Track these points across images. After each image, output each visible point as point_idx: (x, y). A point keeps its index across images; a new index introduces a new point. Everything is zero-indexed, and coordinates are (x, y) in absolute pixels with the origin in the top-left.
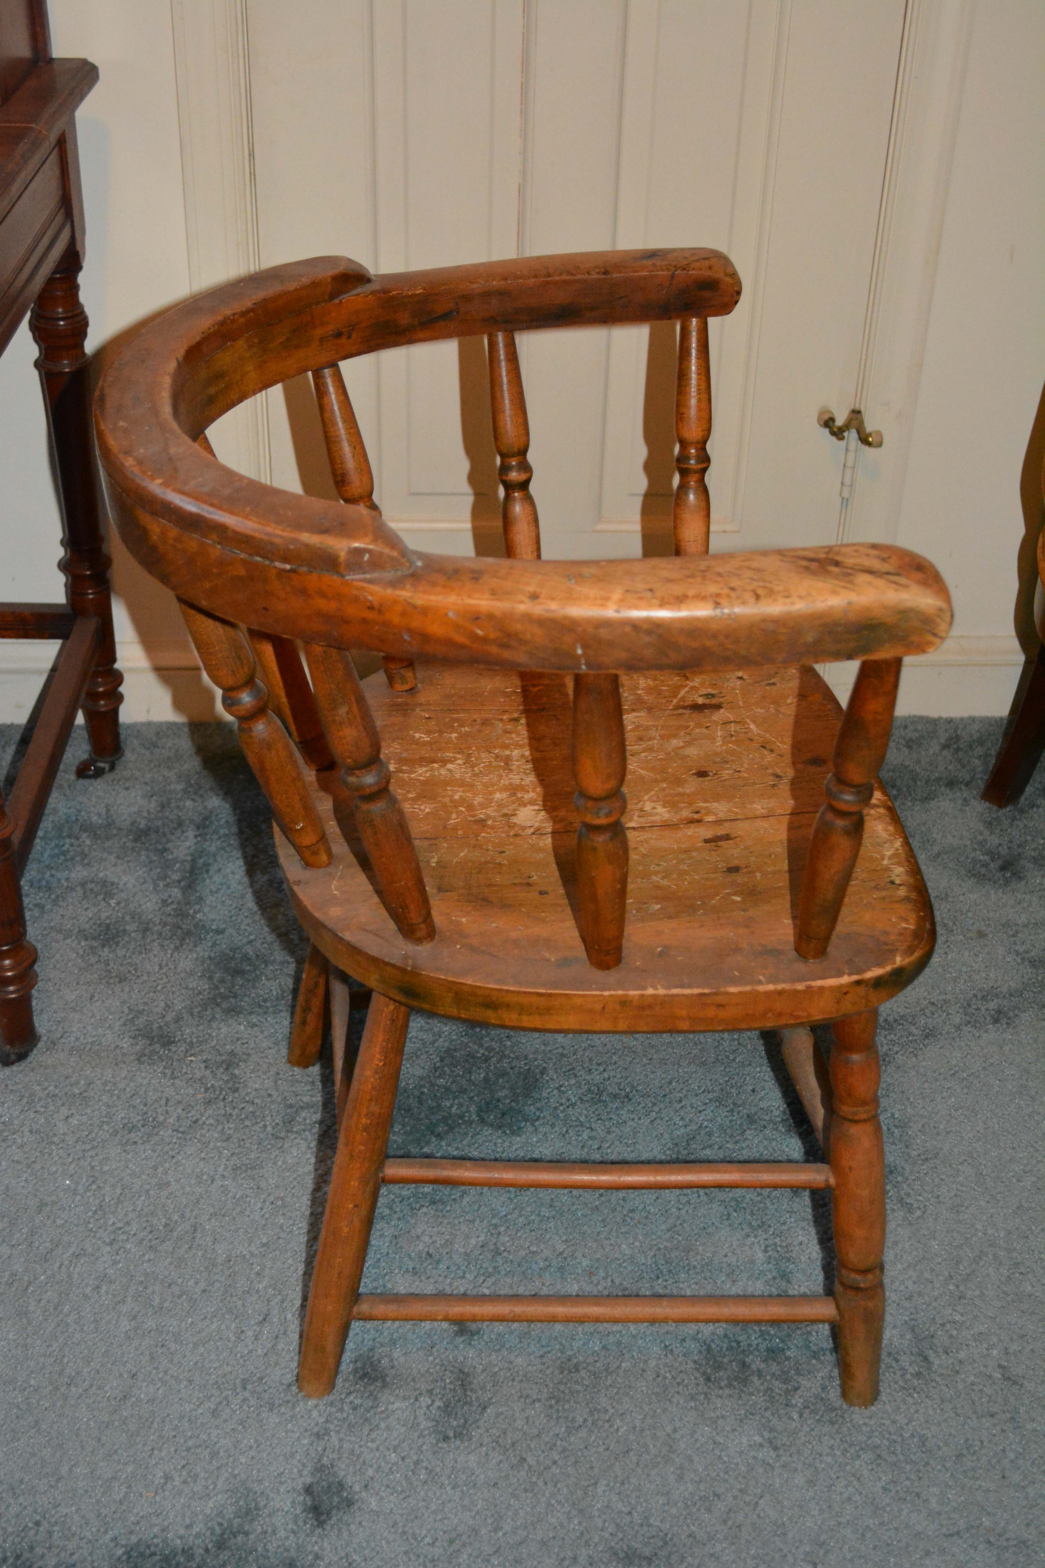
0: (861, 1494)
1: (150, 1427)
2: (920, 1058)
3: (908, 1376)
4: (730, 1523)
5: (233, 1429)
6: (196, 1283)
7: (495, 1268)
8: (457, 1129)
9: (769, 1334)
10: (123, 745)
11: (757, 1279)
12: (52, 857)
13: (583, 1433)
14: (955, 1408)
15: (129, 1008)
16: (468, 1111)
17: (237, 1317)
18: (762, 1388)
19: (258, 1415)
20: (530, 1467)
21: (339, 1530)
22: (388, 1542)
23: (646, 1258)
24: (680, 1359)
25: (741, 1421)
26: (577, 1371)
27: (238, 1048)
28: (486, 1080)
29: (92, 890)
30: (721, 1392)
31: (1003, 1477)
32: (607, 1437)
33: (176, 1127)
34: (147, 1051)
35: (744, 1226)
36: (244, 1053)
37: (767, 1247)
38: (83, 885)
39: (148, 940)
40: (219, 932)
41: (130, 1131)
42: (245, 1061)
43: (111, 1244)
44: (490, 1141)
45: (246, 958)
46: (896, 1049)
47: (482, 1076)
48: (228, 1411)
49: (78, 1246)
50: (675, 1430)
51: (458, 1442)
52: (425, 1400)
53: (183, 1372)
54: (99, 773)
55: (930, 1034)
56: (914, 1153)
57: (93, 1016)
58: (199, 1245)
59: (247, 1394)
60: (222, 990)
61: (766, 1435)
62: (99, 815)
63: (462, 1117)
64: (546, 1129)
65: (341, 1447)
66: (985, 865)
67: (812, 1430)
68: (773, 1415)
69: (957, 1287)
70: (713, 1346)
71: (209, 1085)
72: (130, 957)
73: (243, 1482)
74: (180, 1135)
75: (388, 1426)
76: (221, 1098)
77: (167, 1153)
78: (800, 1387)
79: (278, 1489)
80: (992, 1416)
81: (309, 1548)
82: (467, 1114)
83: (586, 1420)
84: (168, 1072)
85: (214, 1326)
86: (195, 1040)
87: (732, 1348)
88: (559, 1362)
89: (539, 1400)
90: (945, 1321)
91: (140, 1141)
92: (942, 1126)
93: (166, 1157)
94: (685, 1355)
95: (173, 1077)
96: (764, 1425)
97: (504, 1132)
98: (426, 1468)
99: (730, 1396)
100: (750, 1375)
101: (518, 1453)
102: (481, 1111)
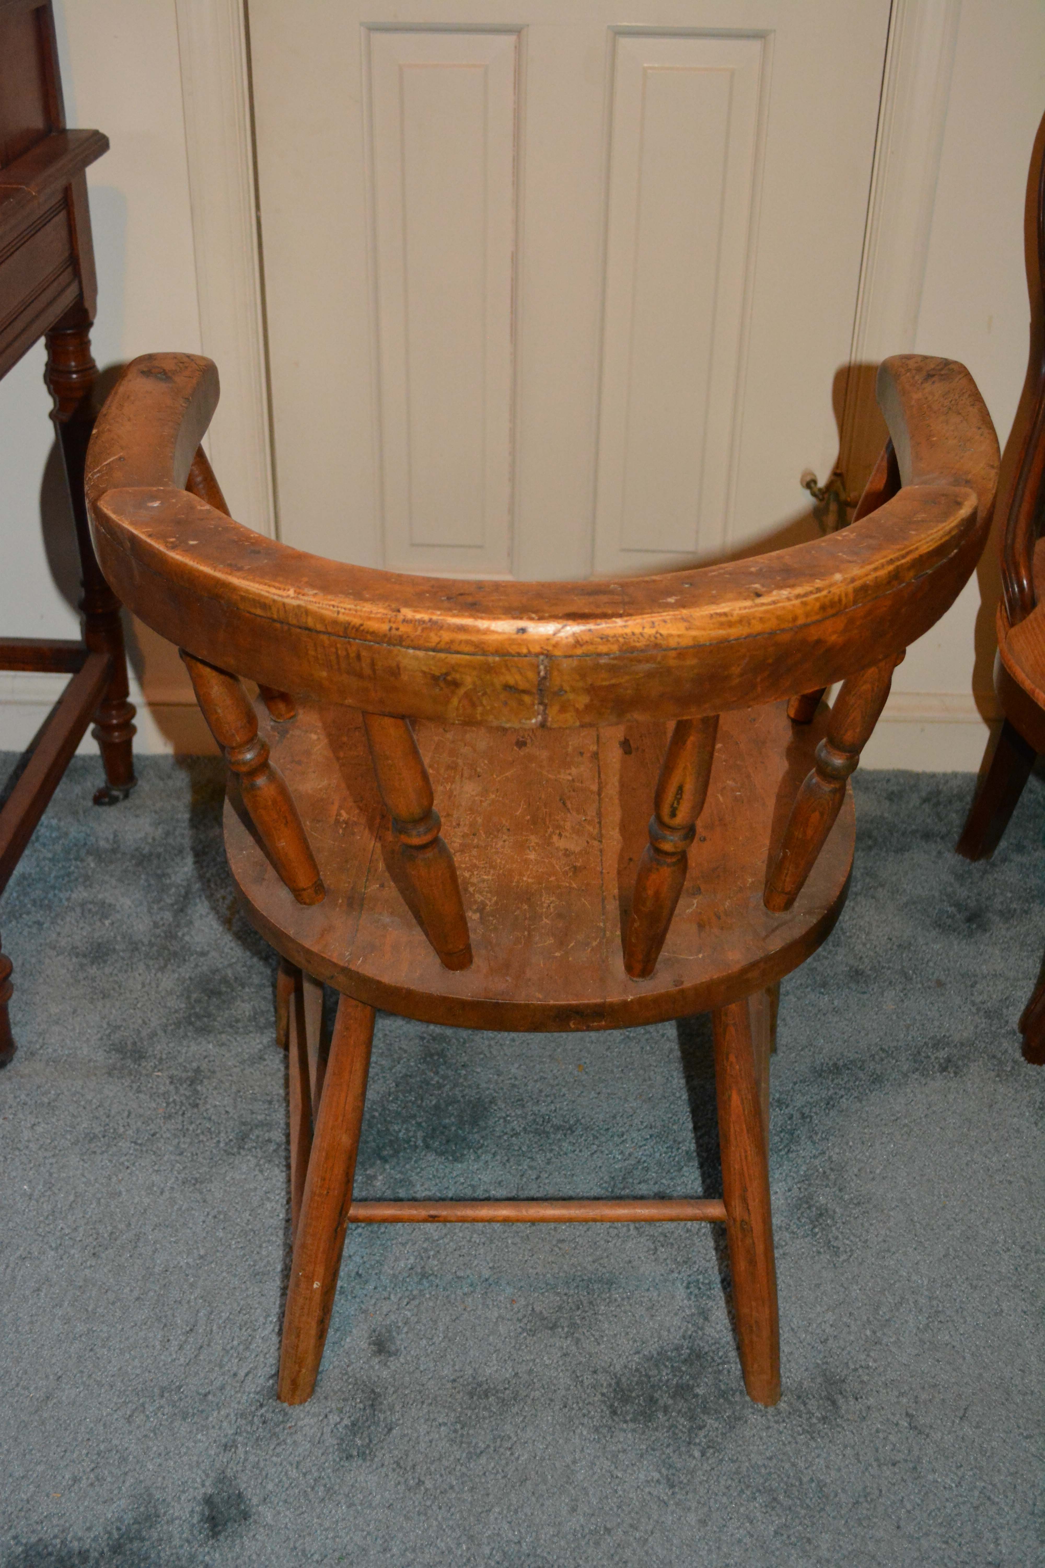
0: (752, 1536)
1: (66, 1429)
2: (864, 1103)
3: (814, 1420)
4: (617, 1558)
5: (145, 1436)
6: (131, 1291)
7: (421, 1291)
8: (402, 1154)
9: (681, 1371)
10: (136, 774)
11: (676, 1314)
12: (56, 877)
13: (483, 1460)
14: (858, 1454)
15: (108, 1024)
16: (415, 1136)
17: (165, 1325)
18: (667, 1424)
19: (172, 1422)
20: (427, 1490)
21: (233, 1541)
22: (277, 1558)
23: (568, 1288)
24: (588, 1391)
25: (642, 1456)
26: (487, 1396)
27: (205, 1065)
28: (437, 1107)
29: (90, 910)
30: (625, 1426)
31: (898, 1527)
32: (507, 1464)
33: (134, 1140)
34: (119, 1064)
35: (668, 1261)
36: (209, 1070)
37: (689, 1283)
38: (82, 905)
39: (135, 960)
40: (203, 954)
41: (90, 1141)
42: (209, 1078)
43: (57, 1249)
44: (433, 1166)
45: (225, 980)
46: (842, 1092)
47: (434, 1102)
48: (142, 1416)
49: (25, 1249)
50: (574, 1462)
51: (360, 1462)
52: (334, 1418)
53: (107, 1376)
54: (113, 801)
55: (877, 1079)
56: (847, 1197)
57: (74, 1029)
58: (140, 1254)
59: (163, 1402)
60: (197, 1010)
61: (665, 1471)
62: (107, 840)
63: (408, 1142)
64: (489, 1157)
65: (246, 1460)
66: (952, 916)
67: (713, 1469)
68: (674, 1452)
69: (874, 1332)
70: (624, 1380)
71: (171, 1100)
72: (116, 975)
73: (147, 1489)
74: (137, 1147)
75: (295, 1442)
76: (181, 1113)
77: (123, 1163)
78: (705, 1426)
79: (179, 1498)
80: (894, 1465)
81: (201, 1558)
82: (413, 1139)
83: (488, 1446)
84: (135, 1086)
85: (142, 1334)
86: (164, 1056)
87: (642, 1383)
88: (470, 1387)
89: (445, 1424)
90: (858, 1366)
91: (99, 1151)
92: (878, 1171)
93: (121, 1167)
94: (594, 1387)
95: (139, 1091)
96: (664, 1461)
97: (447, 1158)
98: (325, 1486)
99: (634, 1430)
100: (656, 1411)
101: (417, 1475)
102: (427, 1136)
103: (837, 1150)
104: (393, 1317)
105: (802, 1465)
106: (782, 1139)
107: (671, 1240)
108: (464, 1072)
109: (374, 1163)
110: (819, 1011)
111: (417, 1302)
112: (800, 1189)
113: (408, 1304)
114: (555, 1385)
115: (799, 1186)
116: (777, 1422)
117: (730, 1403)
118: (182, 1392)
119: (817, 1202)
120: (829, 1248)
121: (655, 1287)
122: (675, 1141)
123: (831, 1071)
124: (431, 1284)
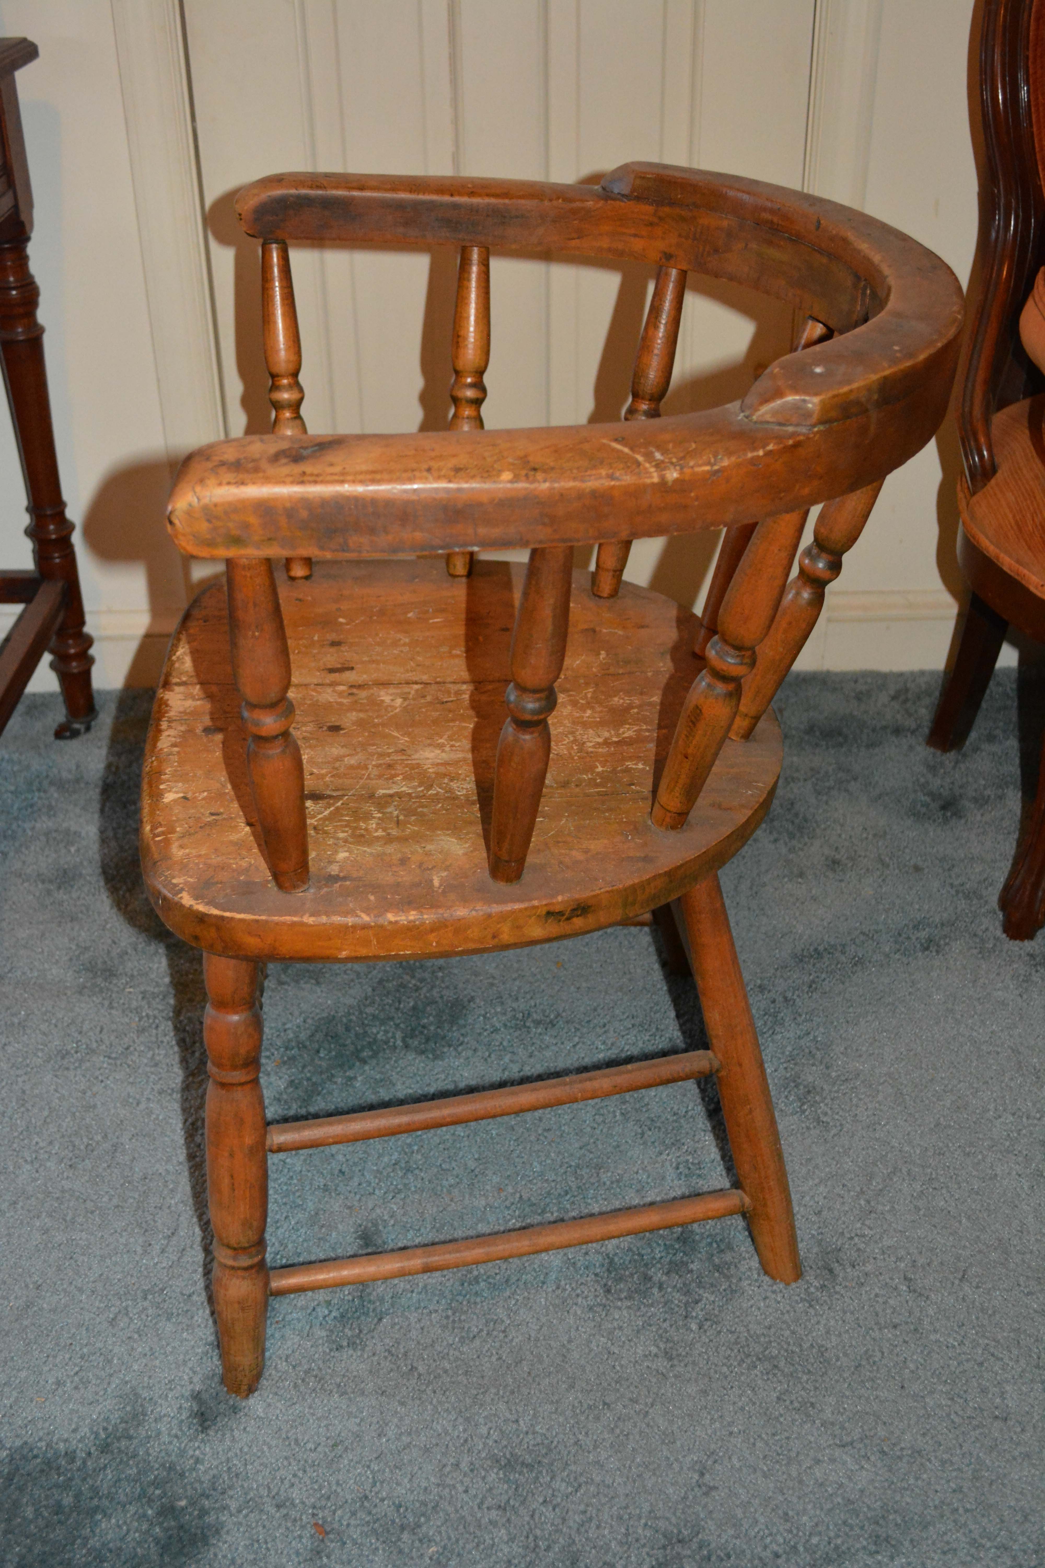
0: (754, 1404)
1: (48, 1335)
2: (847, 984)
3: (812, 1289)
4: (618, 1431)
5: (129, 1338)
6: (110, 1200)
7: (405, 1185)
8: (381, 1054)
9: (674, 1248)
10: (97, 707)
12: (20, 809)
13: (476, 1344)
14: (858, 1319)
15: (77, 945)
16: (394, 1037)
17: (146, 1231)
18: (662, 1300)
19: (156, 1323)
20: (420, 1375)
21: (223, 1435)
22: (270, 1448)
23: (556, 1174)
24: (581, 1272)
25: (638, 1332)
26: (478, 1283)
28: (414, 1008)
29: (55, 839)
30: (619, 1303)
31: (902, 1387)
32: (501, 1346)
33: (107, 1054)
34: (89, 984)
35: (657, 1144)
37: (678, 1164)
38: (47, 834)
41: (63, 1058)
43: (32, 1162)
44: (413, 1065)
46: (824, 976)
47: (411, 1004)
48: (126, 1320)
50: (570, 1341)
51: (351, 1352)
52: (323, 1311)
53: (88, 1282)
54: (75, 734)
55: (859, 962)
56: (834, 1074)
57: (43, 952)
58: (118, 1164)
59: (146, 1304)
61: (662, 1346)
62: (70, 771)
63: (386, 1042)
64: (470, 1053)
66: (925, 805)
67: (711, 1341)
68: (671, 1326)
69: (868, 1202)
70: (616, 1259)
71: (144, 1014)
72: (84, 898)
73: (133, 1389)
74: (112, 1061)
75: (283, 1336)
76: (154, 1026)
77: (97, 1078)
78: (700, 1300)
79: (167, 1396)
80: (895, 1327)
81: (191, 1453)
82: (392, 1040)
83: (481, 1330)
84: (106, 1003)
85: (123, 1240)
86: (135, 973)
87: (635, 1261)
89: (436, 1311)
90: (853, 1235)
91: (72, 1067)
92: (864, 1049)
93: (95, 1082)
94: (587, 1268)
95: (111, 1007)
96: (661, 1337)
97: (427, 1057)
98: (316, 1377)
99: (629, 1307)
100: (651, 1288)
101: (409, 1362)
102: (406, 1036)
103: (822, 1030)
104: (378, 1211)
105: (800, 1331)
106: (766, 1022)
107: (658, 1124)
108: (440, 974)
109: (354, 1065)
110: (797, 900)
111: (402, 1195)
113: (393, 1197)
114: (547, 1267)
116: (774, 1292)
117: (726, 1276)
118: (166, 1294)
119: (804, 1080)
120: (818, 1123)
121: (643, 1169)
122: (657, 1029)
123: (812, 956)
124: (416, 1177)
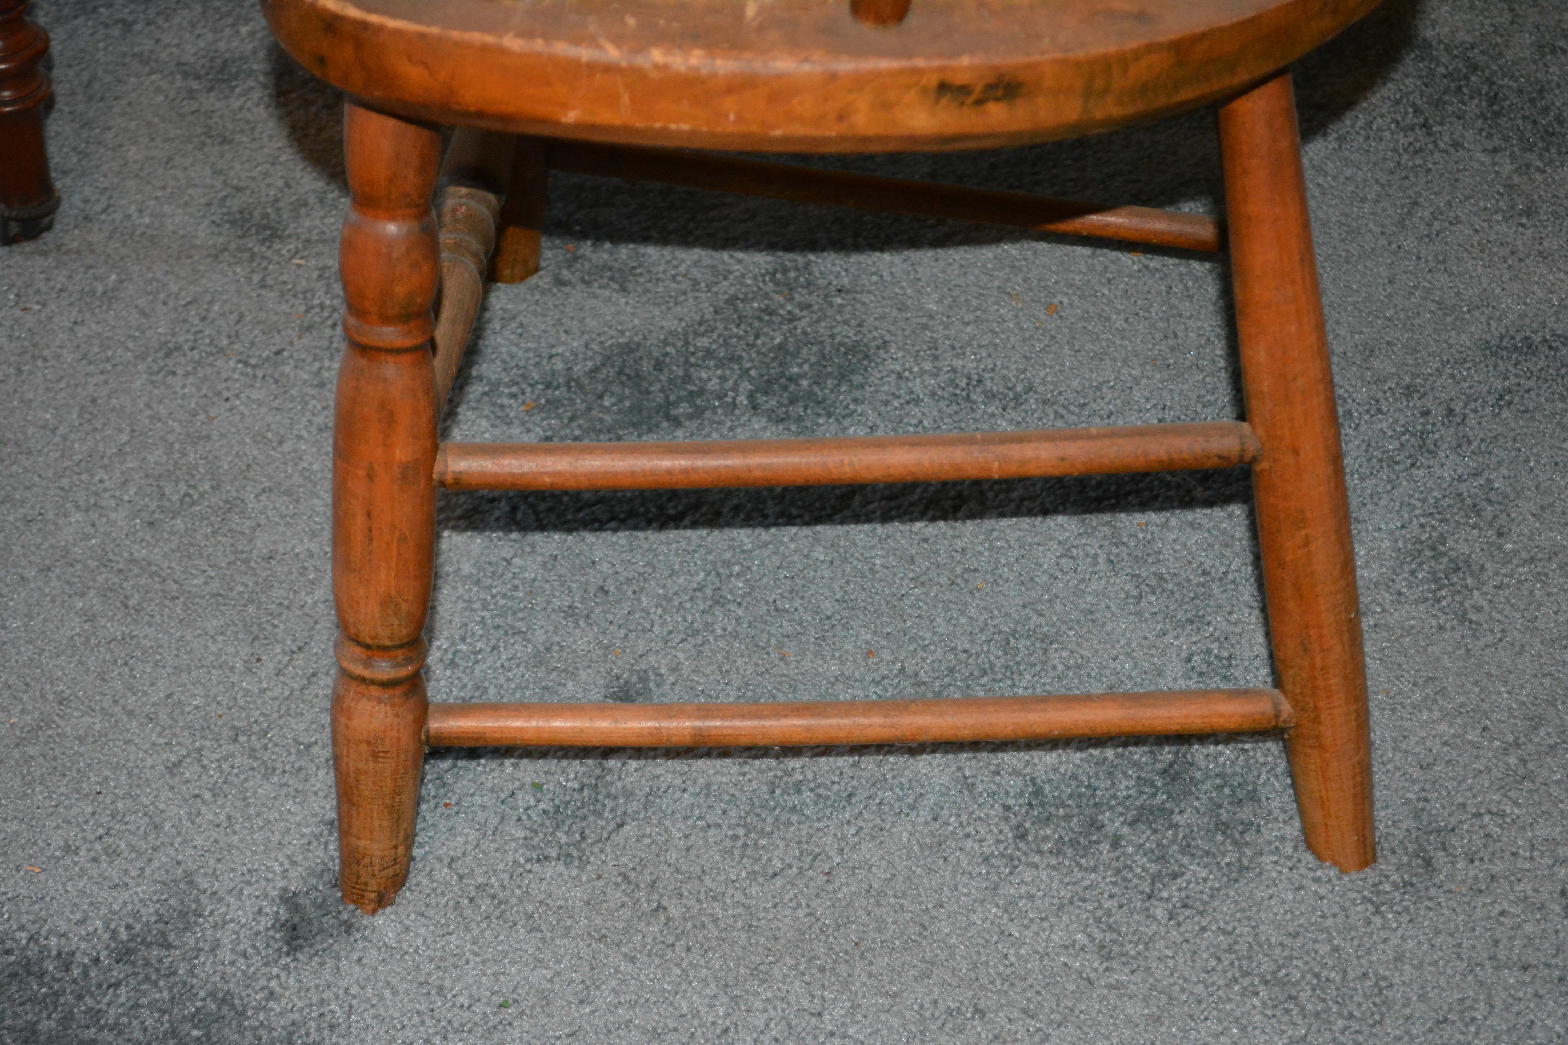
1: (63, 775)
5: (196, 796)
6: (206, 584)
8: (708, 414)
13: (776, 886)
14: (1459, 945)
15: (225, 183)
16: (735, 388)
17: (256, 638)
18: (1114, 864)
19: (243, 781)
20: (668, 919)
21: (322, 964)
22: (395, 993)
23: (972, 642)
25: (1061, 908)
26: (799, 792)
28: (780, 348)
30: (1037, 859)
32: (817, 896)
33: (244, 358)
34: (233, 246)
35: (1159, 618)
41: (168, 355)
43: (87, 510)
46: (1531, 383)
47: (777, 341)
48: (196, 768)
51: (561, 868)
53: (145, 704)
56: (1508, 547)
57: (165, 186)
58: (230, 530)
59: (235, 749)
61: (1098, 936)
63: (720, 396)
68: (1121, 907)
69: (1524, 762)
70: (1047, 789)
71: (316, 302)
72: (249, 110)
73: (188, 874)
74: (250, 370)
76: (330, 322)
77: (219, 394)
78: (1181, 874)
79: (241, 891)
80: (1525, 968)
81: (263, 982)
82: (730, 393)
83: (789, 866)
84: (256, 278)
85: (215, 648)
86: (313, 237)
87: (1080, 796)
88: (771, 774)
89: (718, 826)
90: (1482, 811)
91: (180, 372)
93: (215, 399)
95: (263, 285)
96: (1098, 921)
97: (789, 430)
98: (494, 898)
99: (1052, 868)
100: (1098, 842)
101: (655, 897)
102: (757, 390)
103: (1504, 471)
104: (652, 658)
106: (1402, 445)
107: (1170, 586)
108: (838, 300)
109: (657, 426)
110: (1513, 253)
111: (699, 640)
112: (1422, 526)
113: (682, 641)
114: (922, 786)
115: (1422, 520)
116: (1317, 880)
117: (1236, 843)
118: (270, 740)
119: (1451, 549)
120: (1461, 622)
121: (1127, 654)
123: (1516, 349)
124: (727, 613)
